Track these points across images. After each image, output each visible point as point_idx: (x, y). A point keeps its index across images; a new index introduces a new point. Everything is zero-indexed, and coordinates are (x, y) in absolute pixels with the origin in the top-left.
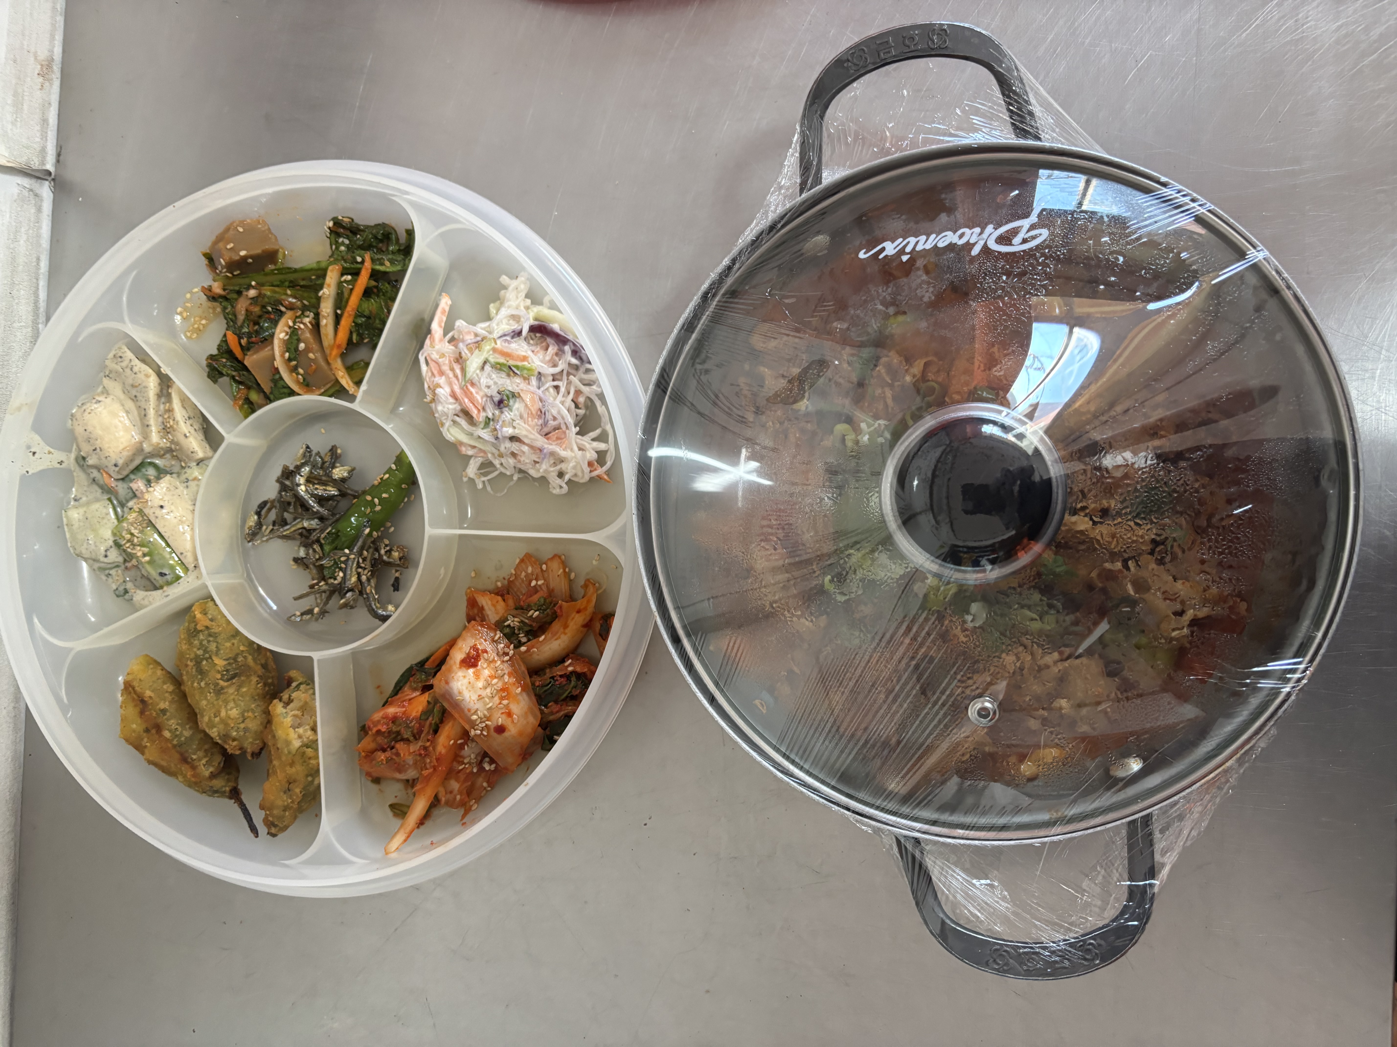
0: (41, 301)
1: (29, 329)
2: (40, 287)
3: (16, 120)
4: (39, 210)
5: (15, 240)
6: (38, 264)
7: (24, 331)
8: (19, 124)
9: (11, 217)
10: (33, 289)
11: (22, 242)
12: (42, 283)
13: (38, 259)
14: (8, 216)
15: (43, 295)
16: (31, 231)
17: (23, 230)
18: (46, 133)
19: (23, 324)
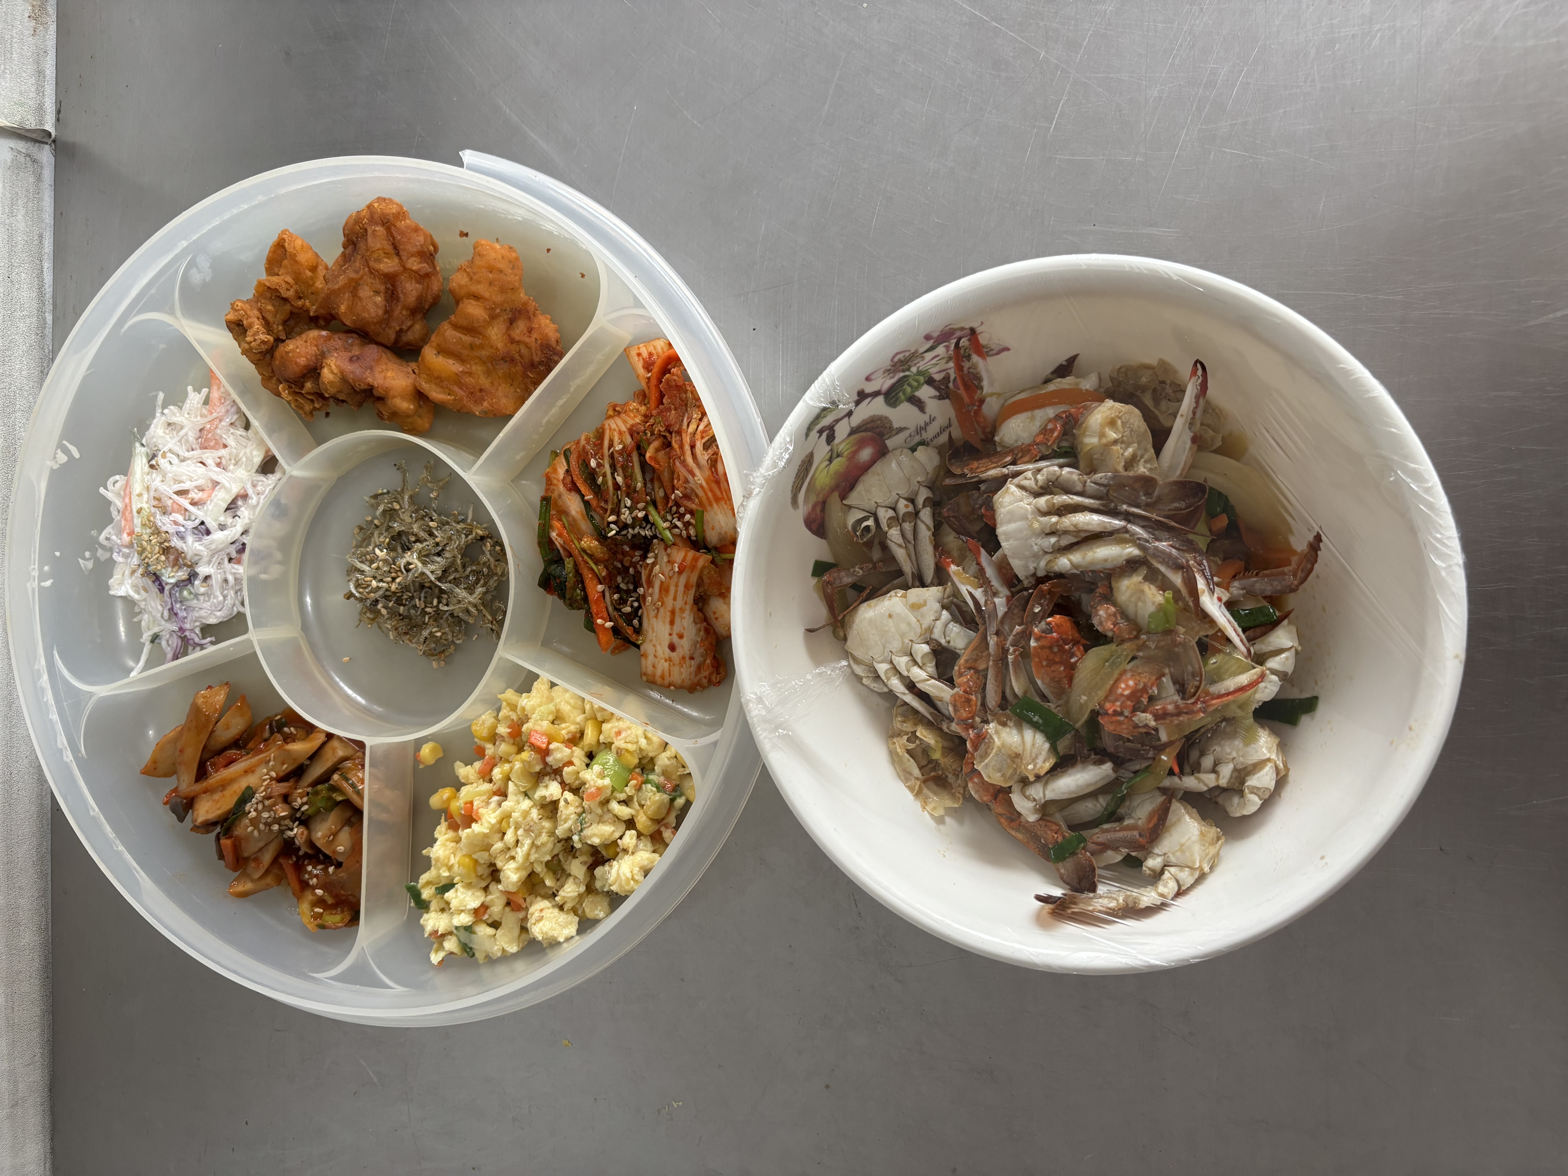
0: (47, 286)
1: (34, 320)
2: (45, 270)
4: (39, 178)
5: (11, 215)
6: (41, 242)
7: (28, 321)
10: (36, 271)
11: (20, 217)
12: (47, 265)
15: (48, 278)
16: (30, 204)
18: (43, 86)
19: (25, 313)
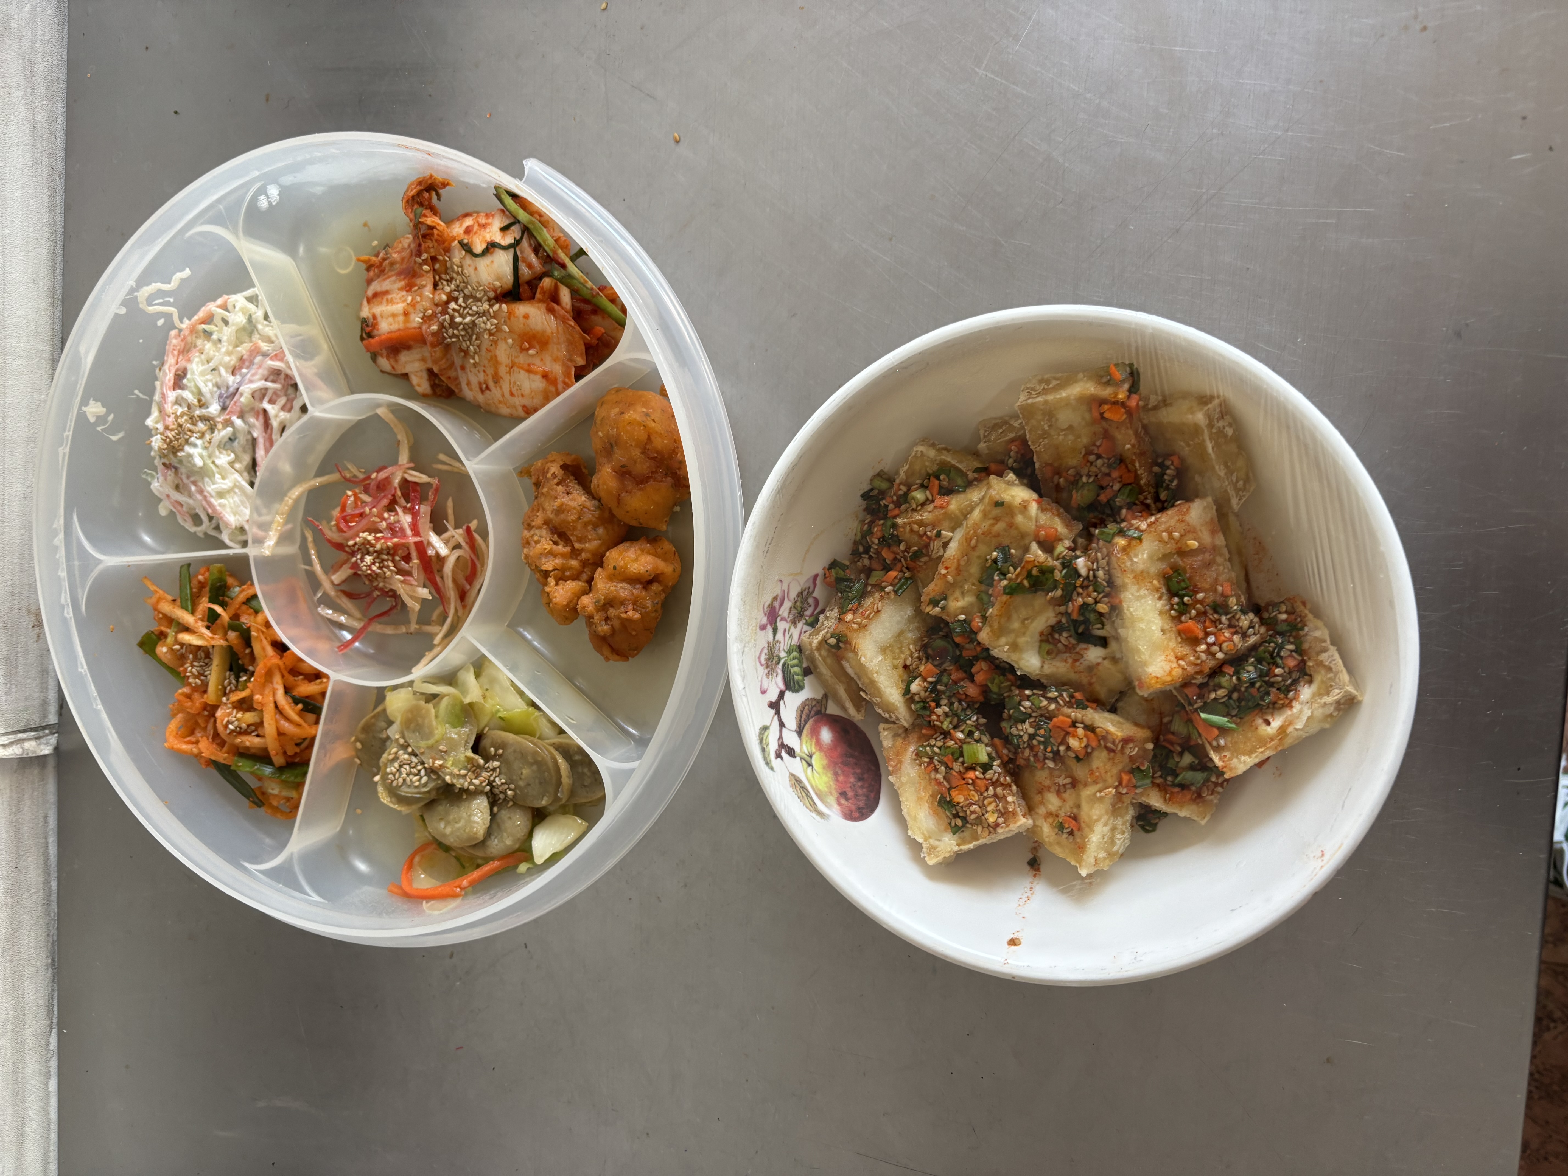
0: (52, 858)
1: (40, 894)
2: (50, 845)
3: (10, 688)
5: (19, 810)
6: (46, 822)
7: (35, 896)
8: (14, 690)
9: (11, 790)
10: (41, 850)
11: (26, 809)
12: (52, 839)
13: (46, 817)
14: (8, 791)
15: (53, 850)
16: (36, 793)
17: (26, 796)
18: (47, 682)
19: (33, 890)
